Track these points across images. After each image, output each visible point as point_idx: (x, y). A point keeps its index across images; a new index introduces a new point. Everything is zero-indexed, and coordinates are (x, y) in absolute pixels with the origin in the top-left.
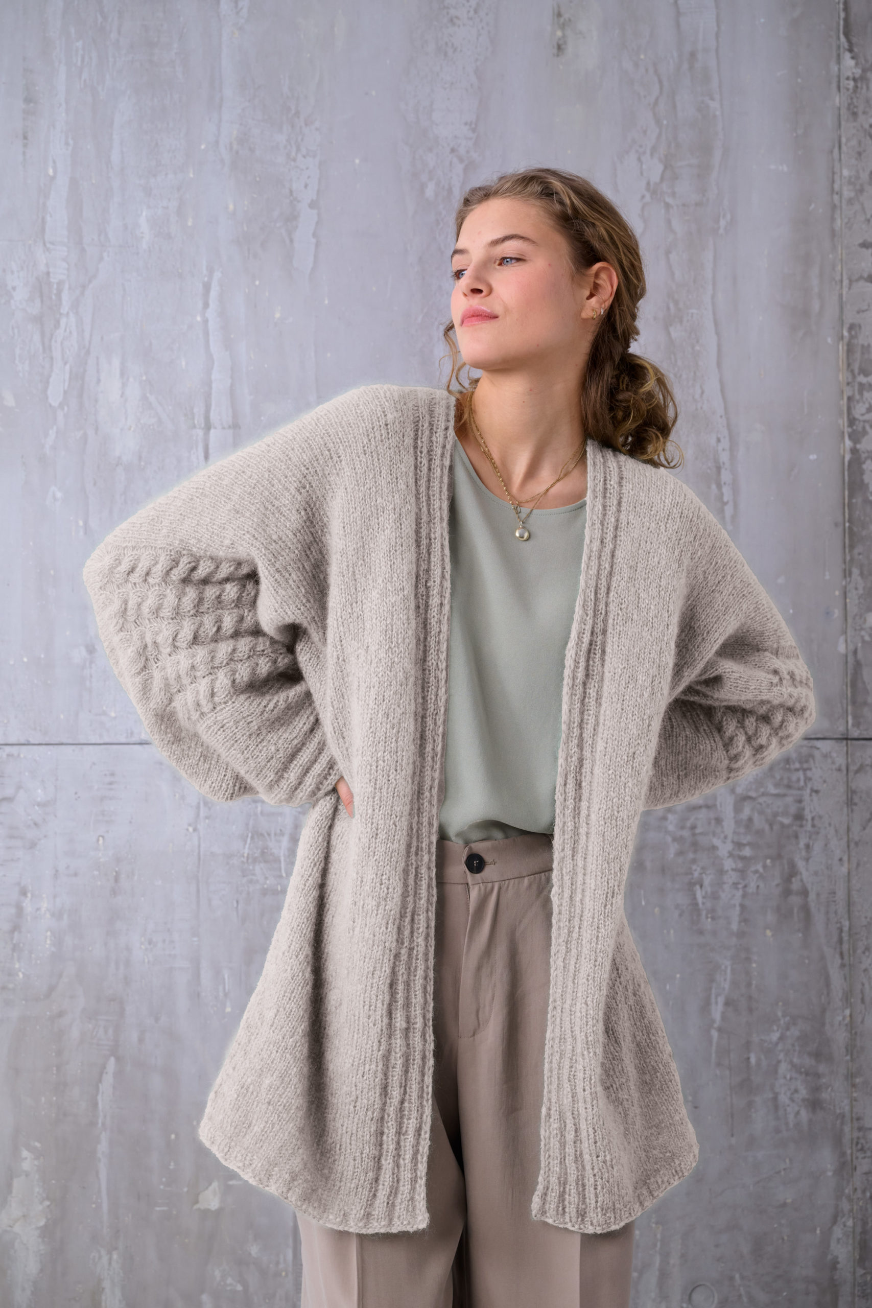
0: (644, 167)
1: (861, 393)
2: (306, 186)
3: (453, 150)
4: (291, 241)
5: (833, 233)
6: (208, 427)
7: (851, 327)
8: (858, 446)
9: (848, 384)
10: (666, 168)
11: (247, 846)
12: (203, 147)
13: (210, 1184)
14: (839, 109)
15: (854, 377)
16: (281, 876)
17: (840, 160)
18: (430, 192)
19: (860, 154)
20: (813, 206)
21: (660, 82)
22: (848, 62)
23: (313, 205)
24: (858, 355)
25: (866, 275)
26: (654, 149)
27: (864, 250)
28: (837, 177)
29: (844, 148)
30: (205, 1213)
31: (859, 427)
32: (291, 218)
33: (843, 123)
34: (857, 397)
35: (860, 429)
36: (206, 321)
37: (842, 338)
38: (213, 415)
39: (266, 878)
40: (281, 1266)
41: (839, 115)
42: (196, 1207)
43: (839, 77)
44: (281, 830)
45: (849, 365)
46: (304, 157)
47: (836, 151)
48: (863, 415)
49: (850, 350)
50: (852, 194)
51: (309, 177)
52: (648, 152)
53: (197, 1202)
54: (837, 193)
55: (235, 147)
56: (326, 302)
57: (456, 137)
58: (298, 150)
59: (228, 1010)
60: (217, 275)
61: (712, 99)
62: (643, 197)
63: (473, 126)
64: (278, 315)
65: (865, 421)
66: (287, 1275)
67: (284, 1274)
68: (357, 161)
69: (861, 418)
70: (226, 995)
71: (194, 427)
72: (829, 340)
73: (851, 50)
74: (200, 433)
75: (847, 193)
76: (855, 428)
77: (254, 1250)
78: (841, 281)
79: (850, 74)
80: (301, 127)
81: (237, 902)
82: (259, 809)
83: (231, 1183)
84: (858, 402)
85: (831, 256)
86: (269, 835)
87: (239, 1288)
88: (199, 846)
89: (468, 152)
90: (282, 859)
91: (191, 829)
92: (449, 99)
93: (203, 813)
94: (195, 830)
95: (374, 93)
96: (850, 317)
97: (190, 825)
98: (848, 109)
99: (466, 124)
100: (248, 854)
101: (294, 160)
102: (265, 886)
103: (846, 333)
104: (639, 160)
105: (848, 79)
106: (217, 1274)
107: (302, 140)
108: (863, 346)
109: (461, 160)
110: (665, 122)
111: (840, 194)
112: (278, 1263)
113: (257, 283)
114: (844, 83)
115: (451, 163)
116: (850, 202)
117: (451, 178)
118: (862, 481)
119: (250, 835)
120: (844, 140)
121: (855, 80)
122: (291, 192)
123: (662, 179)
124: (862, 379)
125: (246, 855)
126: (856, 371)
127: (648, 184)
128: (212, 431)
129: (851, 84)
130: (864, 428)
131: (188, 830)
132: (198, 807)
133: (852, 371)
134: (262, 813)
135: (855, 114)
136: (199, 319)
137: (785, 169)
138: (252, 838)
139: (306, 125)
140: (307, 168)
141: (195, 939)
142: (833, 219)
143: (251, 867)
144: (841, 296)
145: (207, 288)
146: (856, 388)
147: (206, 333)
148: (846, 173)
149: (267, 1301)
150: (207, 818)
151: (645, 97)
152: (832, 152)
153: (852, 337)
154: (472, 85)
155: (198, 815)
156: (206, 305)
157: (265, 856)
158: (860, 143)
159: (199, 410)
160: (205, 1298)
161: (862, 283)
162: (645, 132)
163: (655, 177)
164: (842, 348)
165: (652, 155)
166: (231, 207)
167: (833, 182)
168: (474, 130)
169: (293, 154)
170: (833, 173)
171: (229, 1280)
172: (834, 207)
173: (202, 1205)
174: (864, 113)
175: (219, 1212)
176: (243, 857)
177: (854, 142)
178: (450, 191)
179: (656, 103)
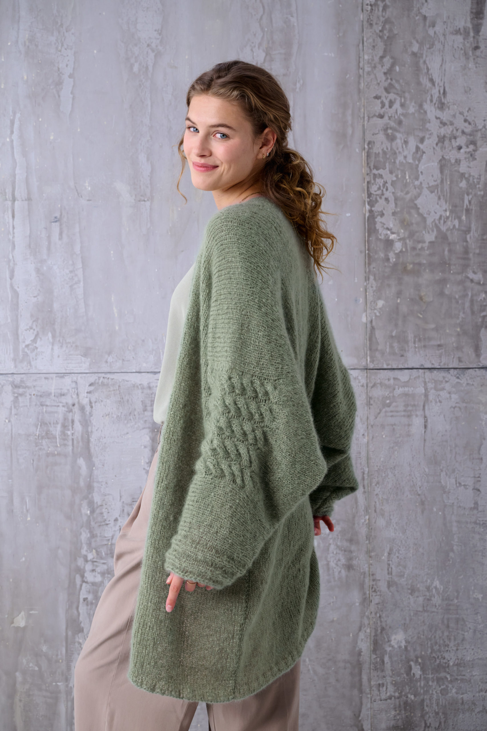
0: (255, 54)
1: (374, 179)
2: (67, 66)
3: (148, 45)
4: (59, 96)
5: (359, 91)
6: (14, 200)
7: (369, 143)
8: (373, 209)
9: (367, 174)
10: (267, 55)
11: (38, 430)
12: (9, 44)
13: (20, 613)
14: (363, 21)
15: (371, 170)
16: (57, 446)
17: (363, 50)
18: (136, 68)
19: (374, 47)
20: (348, 76)
21: (263, 7)
23: (71, 76)
24: (373, 158)
25: (377, 114)
26: (260, 44)
27: (376, 100)
28: (361, 60)
29: (365, 44)
30: (18, 629)
31: (373, 198)
32: (59, 84)
33: (365, 29)
34: (373, 181)
35: (374, 199)
36: (12, 141)
37: (364, 149)
38: (17, 194)
39: (49, 447)
40: (59, 657)
41: (363, 25)
42: (13, 625)
43: (362, 4)
44: (57, 421)
45: (368, 164)
46: (66, 49)
47: (361, 45)
48: (375, 191)
49: (368, 156)
50: (370, 69)
51: (68, 61)
52: (257, 46)
53: (13, 623)
54: (361, 69)
55: (27, 43)
56: (79, 130)
57: (150, 38)
58: (62, 45)
59: (29, 519)
60: (18, 115)
61: (292, 16)
63: (160, 32)
64: (52, 138)
65: (377, 195)
66: (62, 662)
68: (95, 52)
69: (375, 193)
70: (27, 511)
71: (6, 200)
72: (357, 150)
74: (9, 203)
75: (367, 69)
76: (371, 198)
77: (44, 648)
78: (364, 117)
79: (368, 2)
80: (64, 33)
81: (33, 460)
82: (45, 410)
83: (31, 612)
84: (373, 184)
85: (358, 104)
86: (50, 424)
87: (36, 669)
88: (12, 430)
89: (157, 46)
90: (57, 437)
91: (7, 421)
92: (146, 17)
93: (14, 411)
94: (9, 421)
95: (104, 13)
96: (368, 138)
97: (6, 418)
98: (368, 22)
99: (155, 31)
100: (39, 434)
101: (60, 51)
102: (48, 452)
103: (366, 147)
104: (252, 50)
105: (367, 5)
106: (24, 661)
107: (65, 39)
108: (375, 153)
109: (153, 51)
110: (266, 29)
111: (363, 69)
112: (57, 655)
113: (40, 120)
114: (365, 7)
115: (147, 52)
116: (369, 73)
117: (148, 61)
118: (375, 228)
119: (40, 424)
120: (365, 39)
121: (371, 5)
122: (59, 69)
123: (264, 60)
124: (375, 171)
125: (37, 435)
126: (372, 167)
128: (16, 202)
129: (369, 8)
130: (376, 199)
131: (5, 421)
132: (11, 409)
133: (370, 167)
134: (46, 411)
135: (371, 25)
136: (8, 140)
137: (333, 55)
138: (41, 426)
139: (67, 31)
140: (67, 56)
141: (10, 481)
142: (359, 83)
143: (40, 442)
144: (363, 126)
145: (12, 123)
146: (372, 176)
147: (12, 148)
148: (366, 57)
149: (52, 675)
150: (16, 414)
151: (255, 15)
152: (358, 46)
153: (369, 148)
154: (159, 9)
155: (11, 413)
156: (12, 132)
157: (48, 435)
158: (374, 40)
159: (9, 190)
160: (18, 674)
161: (375, 119)
162: (255, 35)
163: (260, 59)
164: (364, 154)
165: (259, 48)
166: (25, 77)
167: (359, 62)
168: (160, 34)
169: (60, 48)
170: (359, 57)
171: (31, 665)
172: (360, 76)
173: (15, 625)
174: (376, 24)
175: (25, 628)
176: (36, 436)
177: (371, 40)
178: (147, 68)
179: (261, 18)
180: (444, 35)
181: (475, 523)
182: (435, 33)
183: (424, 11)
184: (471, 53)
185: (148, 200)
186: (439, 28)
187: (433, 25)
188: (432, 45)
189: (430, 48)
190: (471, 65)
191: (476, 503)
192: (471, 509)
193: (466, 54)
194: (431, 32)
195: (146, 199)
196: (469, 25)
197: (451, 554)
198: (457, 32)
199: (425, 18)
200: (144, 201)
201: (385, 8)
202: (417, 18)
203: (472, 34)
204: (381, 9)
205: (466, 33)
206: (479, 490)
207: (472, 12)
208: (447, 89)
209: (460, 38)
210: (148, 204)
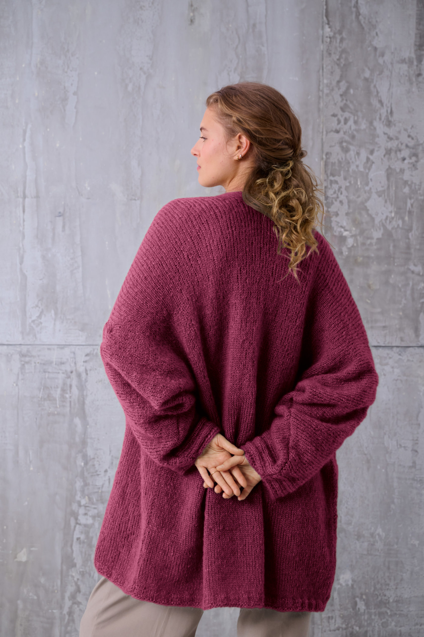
0: (231, 77)
1: (331, 185)
2: (72, 85)
3: (141, 69)
4: (65, 110)
5: (319, 110)
6: (25, 197)
7: (327, 154)
8: (329, 210)
9: (325, 180)
10: (241, 78)
11: (41, 393)
12: (23, 66)
13: (22, 549)
14: (323, 51)
15: (328, 177)
16: (56, 407)
17: (323, 75)
18: (130, 88)
19: (332, 73)
20: (309, 97)
21: (239, 38)
22: (327, 29)
23: (75, 94)
24: (330, 167)
25: (334, 129)
26: (236, 69)
27: (333, 118)
28: (321, 84)
29: (325, 70)
30: (20, 563)
31: (329, 200)
32: (65, 100)
33: (324, 58)
34: (329, 186)
36: (24, 148)
37: (322, 159)
38: (27, 192)
39: (50, 408)
40: (55, 588)
41: (323, 55)
42: (16, 560)
43: (323, 36)
44: (57, 386)
45: (325, 171)
46: (71, 71)
47: (321, 71)
48: (332, 195)
49: (326, 165)
50: (328, 92)
51: (73, 80)
52: (233, 70)
53: (16, 557)
54: (321, 91)
55: (38, 65)
56: (81, 139)
57: (142, 62)
58: (68, 67)
59: (31, 469)
60: (30, 126)
61: (263, 46)
63: (151, 57)
64: (58, 145)
65: (333, 198)
66: (57, 592)
67: (56, 591)
68: (96, 73)
70: (30, 462)
71: (18, 197)
72: (317, 160)
73: (328, 24)
74: (21, 200)
75: (326, 91)
77: (42, 580)
78: (323, 132)
79: (328, 35)
80: (70, 57)
81: (36, 419)
82: (47, 376)
83: (32, 549)
84: (329, 189)
85: (318, 120)
86: (51, 387)
87: (35, 597)
88: (19, 393)
89: (148, 69)
90: (57, 399)
91: (15, 385)
92: (139, 45)
93: (21, 377)
94: (17, 385)
96: (326, 149)
97: (14, 383)
98: (327, 51)
99: (147, 56)
100: (42, 397)
101: (66, 72)
102: (49, 412)
103: (324, 157)
104: (228, 74)
105: (327, 37)
106: (25, 591)
107: (70, 63)
108: (332, 163)
109: (145, 73)
110: (241, 57)
111: (322, 91)
112: (53, 586)
113: (48, 130)
114: (325, 39)
115: (140, 75)
116: (327, 95)
117: (140, 81)
118: (331, 226)
119: (42, 388)
120: (325, 66)
121: (330, 38)
122: (65, 87)
124: (332, 178)
125: (40, 397)
126: (329, 174)
128: (27, 200)
129: (328, 40)
130: (332, 201)
131: (13, 385)
132: (18, 375)
133: (327, 174)
134: (48, 377)
135: (330, 54)
136: (21, 146)
137: (297, 79)
138: (44, 389)
139: (72, 56)
140: (72, 76)
141: (16, 436)
142: (319, 103)
143: (43, 403)
144: (322, 139)
145: (25, 132)
146: (329, 182)
147: (24, 153)
148: (325, 81)
149: (48, 604)
150: (22, 379)
151: (232, 44)
152: (319, 71)
153: (327, 159)
154: (150, 38)
155: (18, 378)
156: (24, 140)
157: (50, 398)
158: (332, 67)
159: (20, 189)
160: (19, 602)
161: (332, 133)
162: (231, 61)
164: (322, 163)
165: (234, 72)
166: (36, 94)
167: (319, 85)
168: (151, 59)
169: (66, 70)
170: (320, 81)
171: (31, 594)
172: (319, 97)
173: (18, 559)
174: (335, 53)
175: (26, 562)
176: (39, 397)
177: (329, 67)
178: (139, 88)
179: (237, 47)
180: (392, 64)
181: (413, 479)
182: (384, 62)
183: (375, 43)
184: (414, 79)
185: (138, 199)
186: (387, 57)
187: (383, 55)
188: (381, 72)
189: (379, 74)
190: (414, 89)
191: (414, 462)
192: (410, 467)
193: (410, 80)
194: (381, 61)
195: (136, 199)
196: (413, 56)
197: (393, 506)
198: (403, 61)
199: (376, 49)
200: (135, 200)
201: (342, 40)
202: (369, 49)
203: (415, 63)
204: (338, 41)
205: (410, 62)
206: (416, 451)
207: (415, 45)
208: (394, 109)
209: (405, 67)
210: (138, 202)
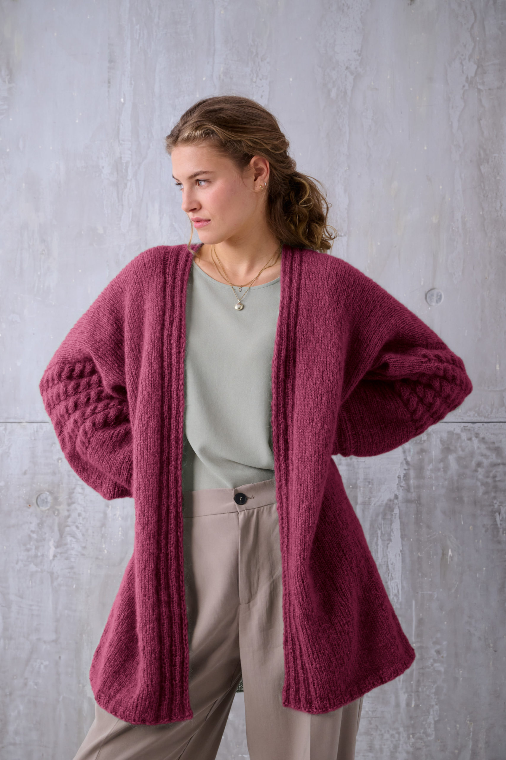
0: (464, 68)
2: (262, 97)
3: (347, 68)
10: (478, 67)
12: (204, 79)
18: (333, 94)
21: (475, 14)
26: (471, 56)
46: (261, 80)
51: (263, 91)
52: (467, 58)
55: (222, 77)
57: (349, 60)
58: (257, 76)
62: (464, 86)
63: (359, 52)
68: (291, 79)
80: (259, 63)
89: (356, 68)
92: (345, 37)
95: (300, 38)
99: (355, 51)
104: (461, 63)
107: (260, 70)
109: (352, 73)
110: (478, 39)
115: (346, 75)
117: (346, 84)
123: (476, 74)
127: (467, 78)
139: (262, 61)
140: (262, 86)
149: (238, 746)
151: (465, 24)
154: (358, 28)
162: (465, 46)
163: (472, 74)
165: (469, 60)
168: (360, 55)
169: (254, 80)
178: (345, 93)
179: (472, 27)
185: (345, 235)
195: (343, 234)
200: (341, 237)
210: (345, 239)
